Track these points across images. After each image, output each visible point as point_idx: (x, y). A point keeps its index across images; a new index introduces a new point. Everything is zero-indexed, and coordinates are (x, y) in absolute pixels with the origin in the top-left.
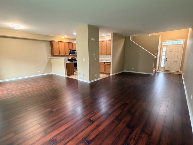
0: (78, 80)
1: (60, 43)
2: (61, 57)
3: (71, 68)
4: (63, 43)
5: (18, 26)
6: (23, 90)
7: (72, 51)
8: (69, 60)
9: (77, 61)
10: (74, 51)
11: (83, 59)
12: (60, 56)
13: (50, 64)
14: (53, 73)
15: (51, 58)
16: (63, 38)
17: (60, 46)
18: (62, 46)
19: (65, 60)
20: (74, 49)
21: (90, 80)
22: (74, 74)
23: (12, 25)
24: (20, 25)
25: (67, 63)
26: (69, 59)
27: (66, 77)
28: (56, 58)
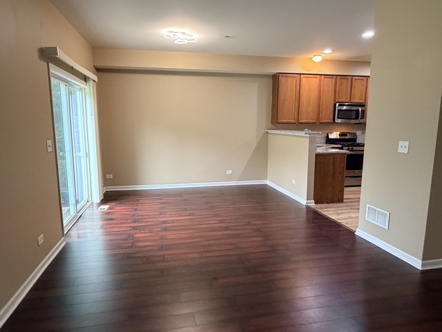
0: (359, 233)
1: (304, 80)
2: (303, 130)
3: (334, 173)
4: (316, 81)
5: (184, 33)
6: (165, 233)
7: (344, 108)
8: (329, 141)
9: (366, 148)
10: (354, 108)
11: (401, 143)
12: (298, 125)
13: (262, 152)
14: (268, 182)
15: (269, 131)
16: (318, 59)
17: (304, 92)
18: (310, 89)
19: (312, 141)
20: (356, 100)
21: (426, 257)
22: (341, 200)
23: (168, 34)
24: (188, 31)
25: (318, 155)
26: (331, 136)
27: (308, 207)
28: (283, 132)
